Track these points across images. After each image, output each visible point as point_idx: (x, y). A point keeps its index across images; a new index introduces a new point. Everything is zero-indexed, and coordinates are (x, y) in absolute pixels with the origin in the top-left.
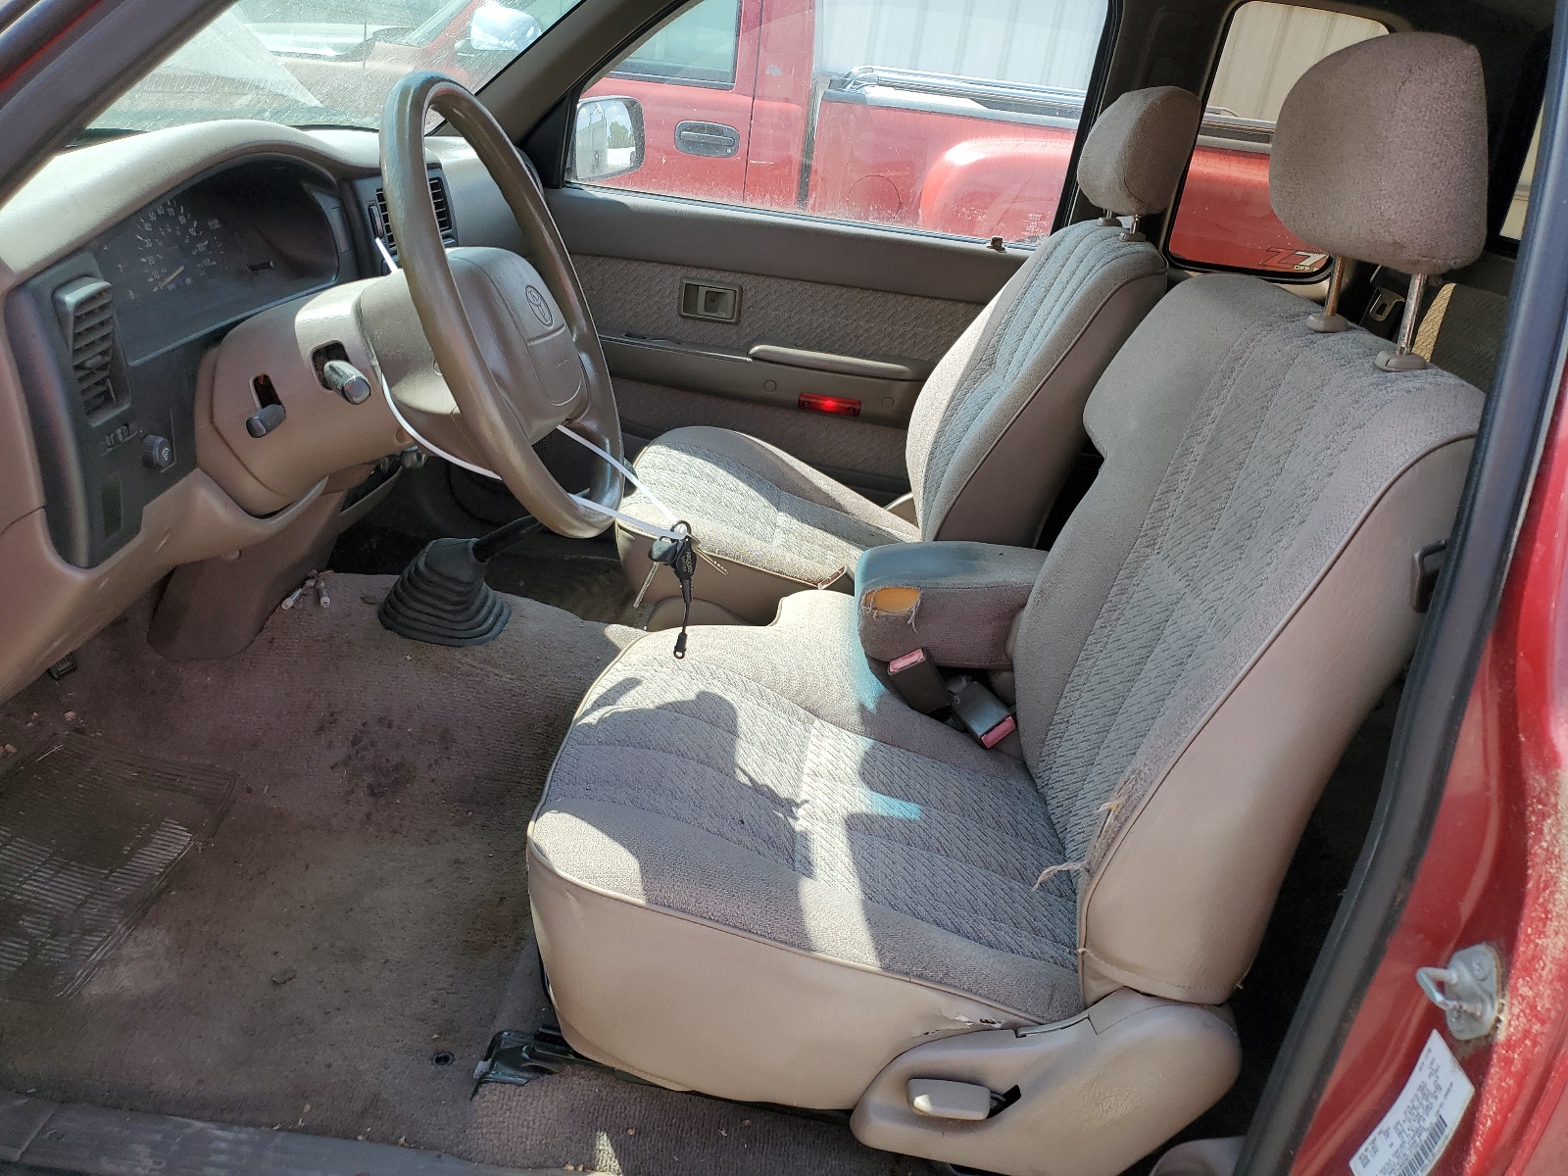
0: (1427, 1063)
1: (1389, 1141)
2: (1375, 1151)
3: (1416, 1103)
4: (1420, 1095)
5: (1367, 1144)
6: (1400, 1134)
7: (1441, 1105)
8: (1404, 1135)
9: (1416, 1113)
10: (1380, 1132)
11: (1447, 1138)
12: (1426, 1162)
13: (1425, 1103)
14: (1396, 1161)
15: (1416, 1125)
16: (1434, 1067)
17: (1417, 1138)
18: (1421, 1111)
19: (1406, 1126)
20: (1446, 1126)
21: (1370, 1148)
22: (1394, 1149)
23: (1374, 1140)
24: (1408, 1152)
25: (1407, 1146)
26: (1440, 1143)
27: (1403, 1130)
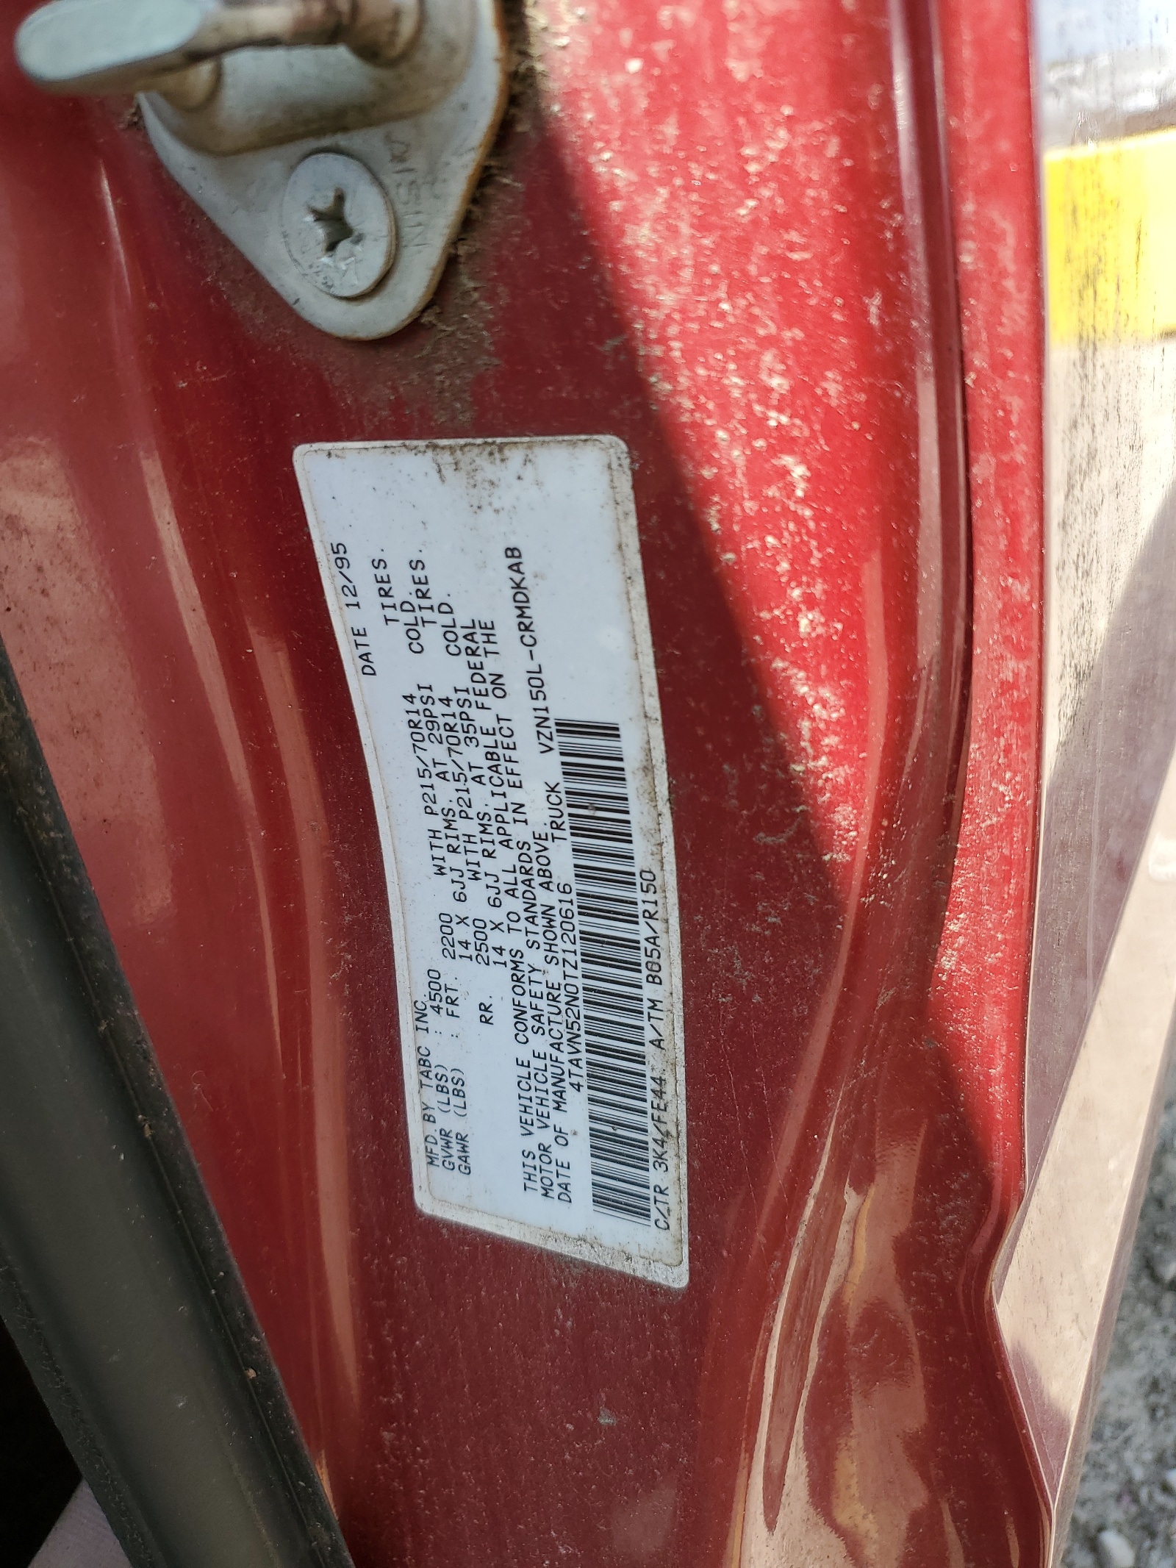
0: (370, 612)
1: (468, 1010)
2: (454, 1088)
3: (446, 794)
4: (436, 751)
5: (414, 1097)
6: (480, 951)
7: (537, 688)
8: (495, 939)
9: (472, 827)
10: (421, 1016)
11: (648, 769)
12: (643, 931)
13: (473, 755)
14: (540, 1043)
15: (507, 858)
16: (403, 589)
17: (543, 897)
18: (482, 798)
19: (477, 905)
20: (611, 731)
21: (432, 1097)
22: (503, 1014)
23: (423, 1062)
24: (555, 974)
25: (534, 958)
26: (639, 815)
27: (480, 927)
